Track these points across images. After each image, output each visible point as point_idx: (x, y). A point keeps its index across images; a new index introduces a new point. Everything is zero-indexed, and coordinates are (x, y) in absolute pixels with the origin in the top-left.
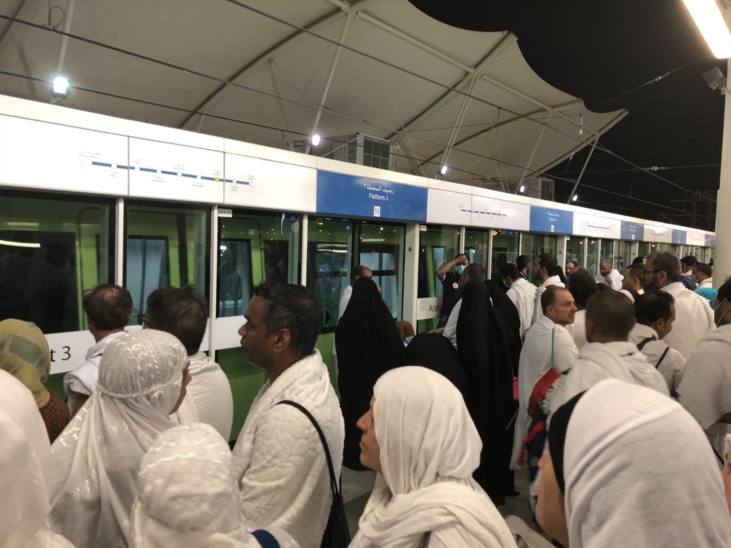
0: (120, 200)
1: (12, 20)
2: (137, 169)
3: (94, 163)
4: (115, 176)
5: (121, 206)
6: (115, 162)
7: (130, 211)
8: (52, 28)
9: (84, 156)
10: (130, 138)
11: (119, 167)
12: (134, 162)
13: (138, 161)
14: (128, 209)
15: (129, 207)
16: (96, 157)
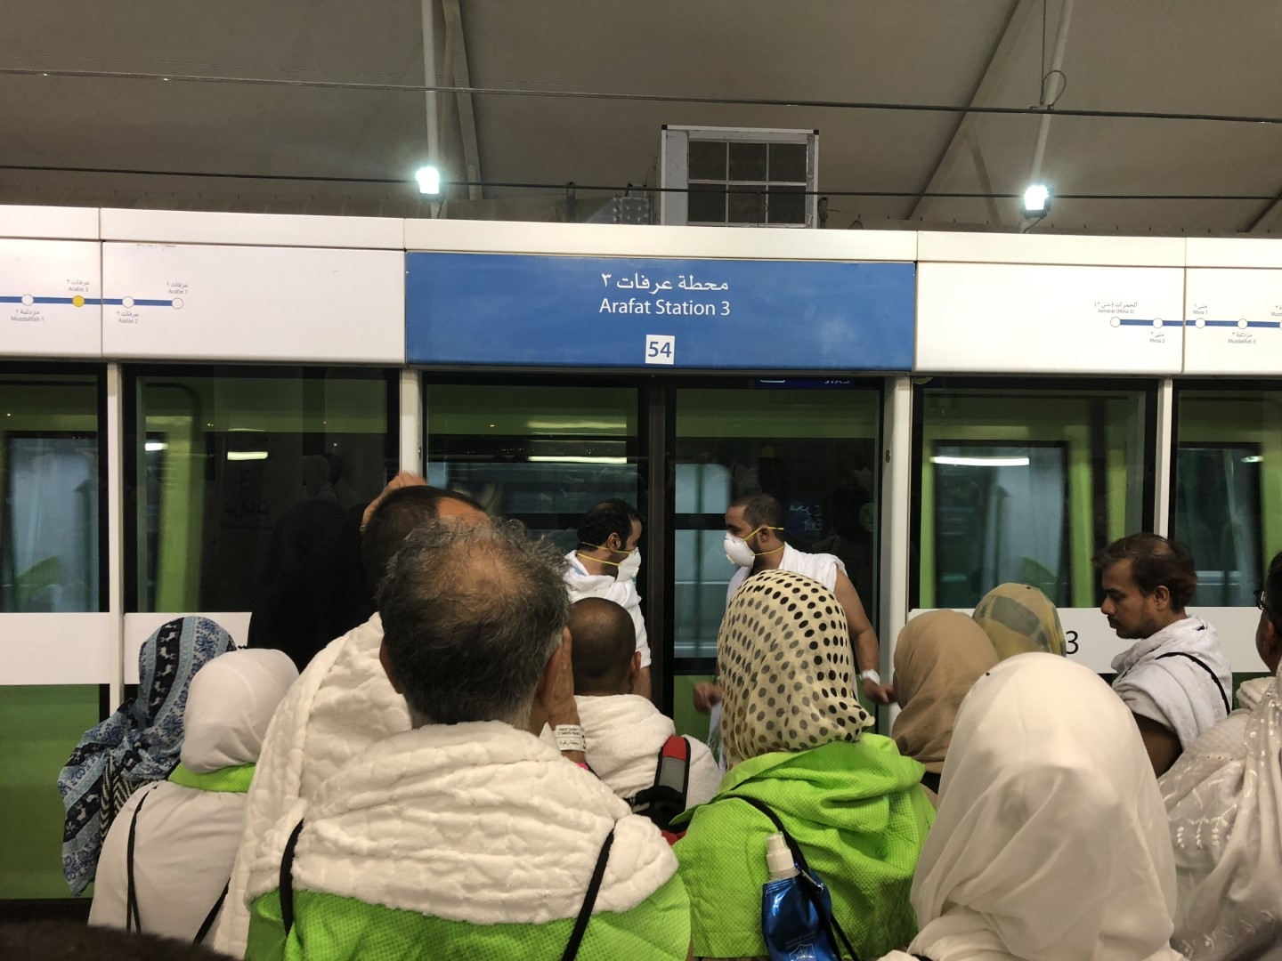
0: (1166, 382)
1: (964, 110)
2: (1200, 323)
3: (1123, 322)
4: (1160, 342)
5: (1167, 393)
6: (1158, 315)
7: (1183, 399)
8: (1046, 108)
9: (1109, 311)
10: (1188, 270)
11: (1166, 323)
12: (1195, 312)
13: (1202, 310)
14: (1180, 396)
15: (1181, 394)
16: (1127, 312)
